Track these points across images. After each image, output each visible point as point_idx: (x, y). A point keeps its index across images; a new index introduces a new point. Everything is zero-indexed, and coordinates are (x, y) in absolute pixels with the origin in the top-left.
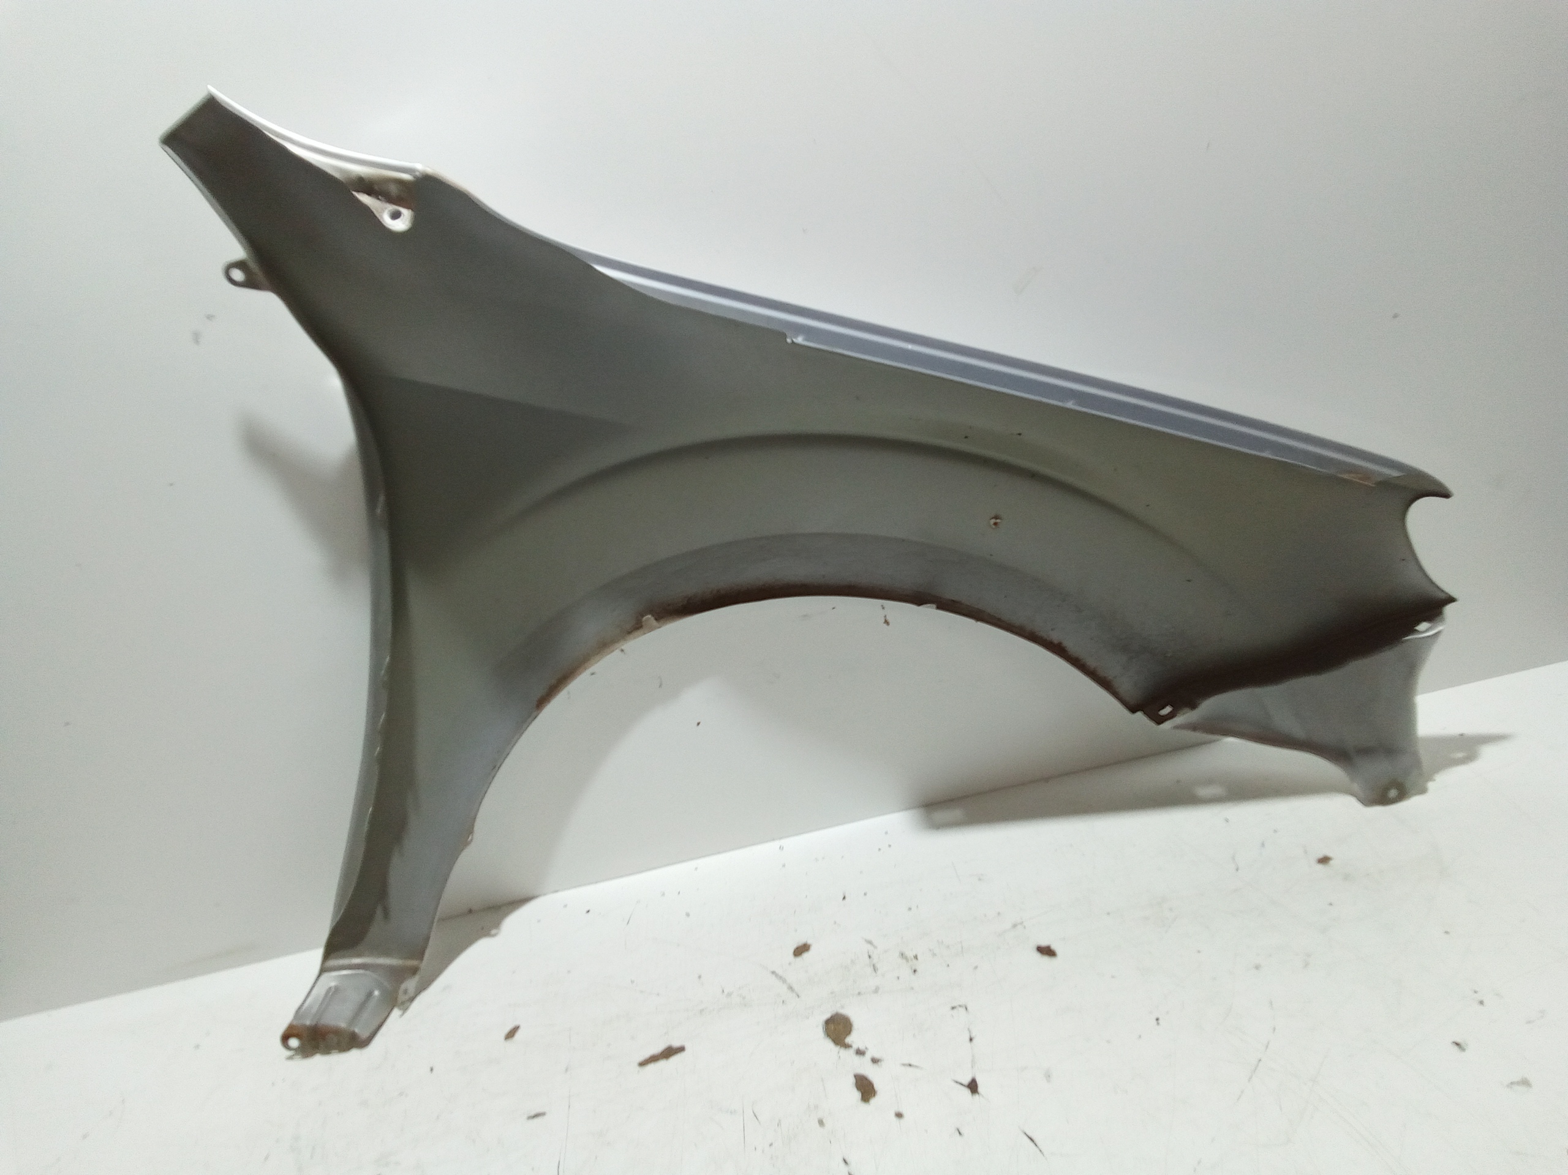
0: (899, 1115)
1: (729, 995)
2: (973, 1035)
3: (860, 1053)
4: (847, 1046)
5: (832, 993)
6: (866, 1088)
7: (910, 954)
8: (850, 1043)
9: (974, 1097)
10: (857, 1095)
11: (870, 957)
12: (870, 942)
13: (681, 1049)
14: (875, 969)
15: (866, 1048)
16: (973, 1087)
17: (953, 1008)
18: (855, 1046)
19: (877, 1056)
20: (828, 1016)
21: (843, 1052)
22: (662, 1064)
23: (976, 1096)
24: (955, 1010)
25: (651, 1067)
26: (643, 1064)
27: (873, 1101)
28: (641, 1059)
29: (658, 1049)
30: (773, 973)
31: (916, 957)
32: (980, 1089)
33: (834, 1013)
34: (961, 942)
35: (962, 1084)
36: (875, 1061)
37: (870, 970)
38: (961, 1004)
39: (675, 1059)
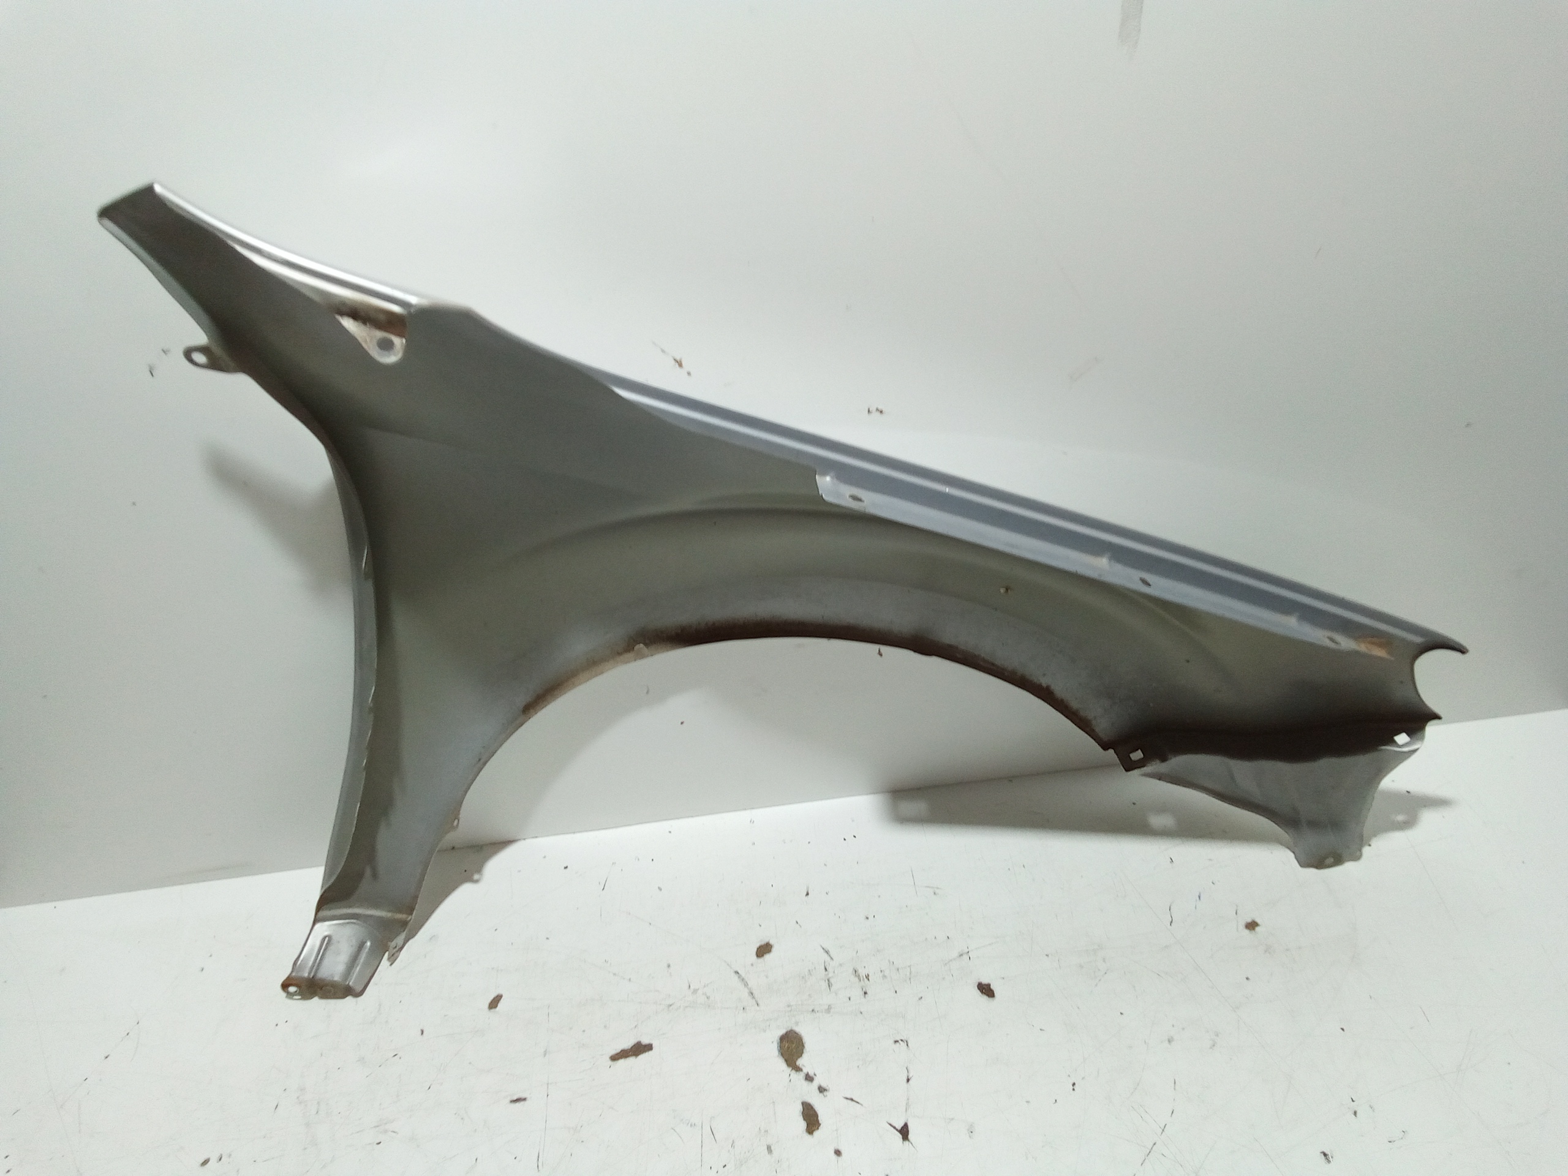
0: (838, 1153)
1: (695, 991)
2: (910, 1076)
3: (809, 1078)
4: (798, 1069)
5: (789, 1006)
6: (811, 1119)
7: (863, 973)
8: (801, 1066)
9: (904, 1142)
10: (803, 1125)
11: (826, 969)
12: (827, 952)
13: (649, 1047)
14: (830, 985)
15: (815, 1075)
16: (904, 1132)
17: (896, 1042)
18: (805, 1070)
19: (824, 1085)
20: (782, 1032)
21: (795, 1075)
22: (631, 1060)
23: (907, 1143)
24: (897, 1044)
25: (622, 1062)
26: (615, 1058)
27: (816, 1133)
28: (613, 1052)
29: (627, 1044)
30: (737, 973)
31: (867, 977)
32: (910, 1136)
33: (789, 1029)
34: (910, 966)
35: (894, 1128)
36: (822, 1090)
37: (825, 985)
38: (903, 1038)
39: (644, 1057)
